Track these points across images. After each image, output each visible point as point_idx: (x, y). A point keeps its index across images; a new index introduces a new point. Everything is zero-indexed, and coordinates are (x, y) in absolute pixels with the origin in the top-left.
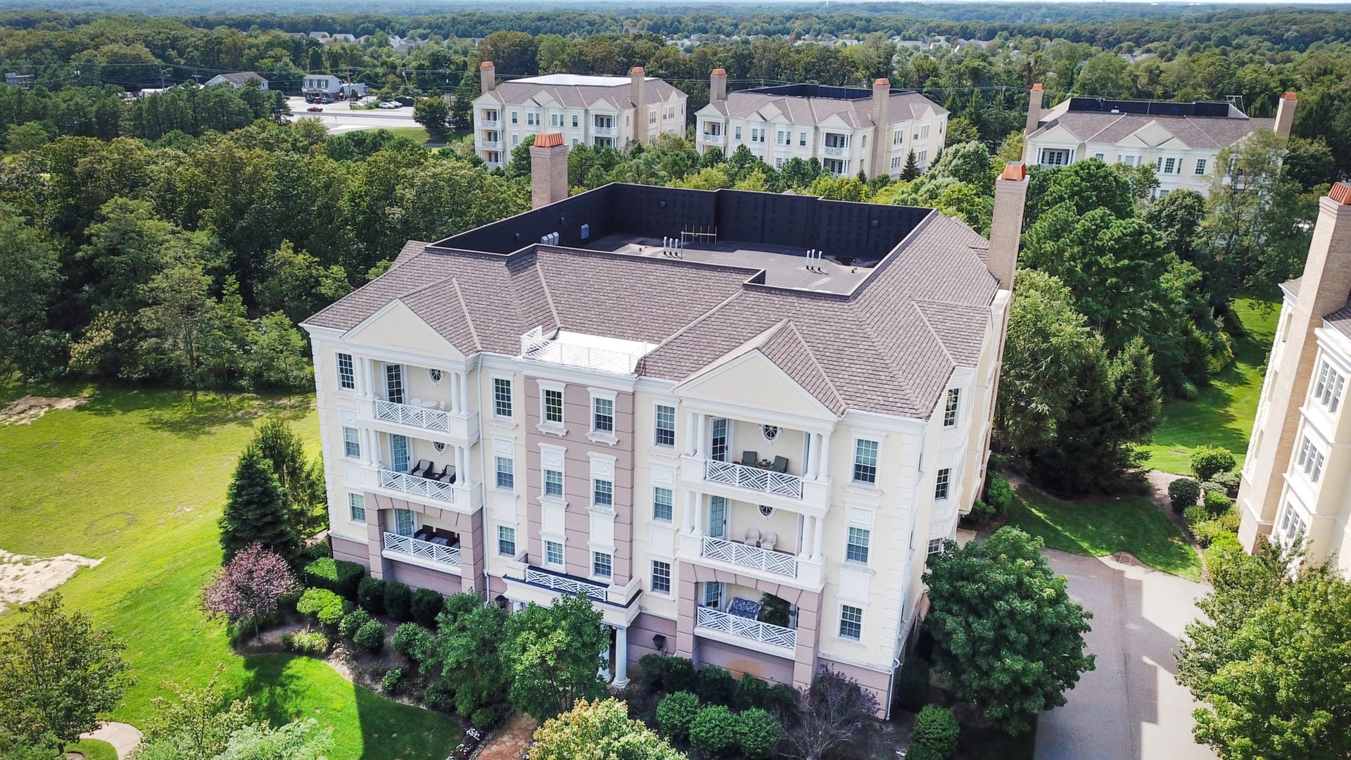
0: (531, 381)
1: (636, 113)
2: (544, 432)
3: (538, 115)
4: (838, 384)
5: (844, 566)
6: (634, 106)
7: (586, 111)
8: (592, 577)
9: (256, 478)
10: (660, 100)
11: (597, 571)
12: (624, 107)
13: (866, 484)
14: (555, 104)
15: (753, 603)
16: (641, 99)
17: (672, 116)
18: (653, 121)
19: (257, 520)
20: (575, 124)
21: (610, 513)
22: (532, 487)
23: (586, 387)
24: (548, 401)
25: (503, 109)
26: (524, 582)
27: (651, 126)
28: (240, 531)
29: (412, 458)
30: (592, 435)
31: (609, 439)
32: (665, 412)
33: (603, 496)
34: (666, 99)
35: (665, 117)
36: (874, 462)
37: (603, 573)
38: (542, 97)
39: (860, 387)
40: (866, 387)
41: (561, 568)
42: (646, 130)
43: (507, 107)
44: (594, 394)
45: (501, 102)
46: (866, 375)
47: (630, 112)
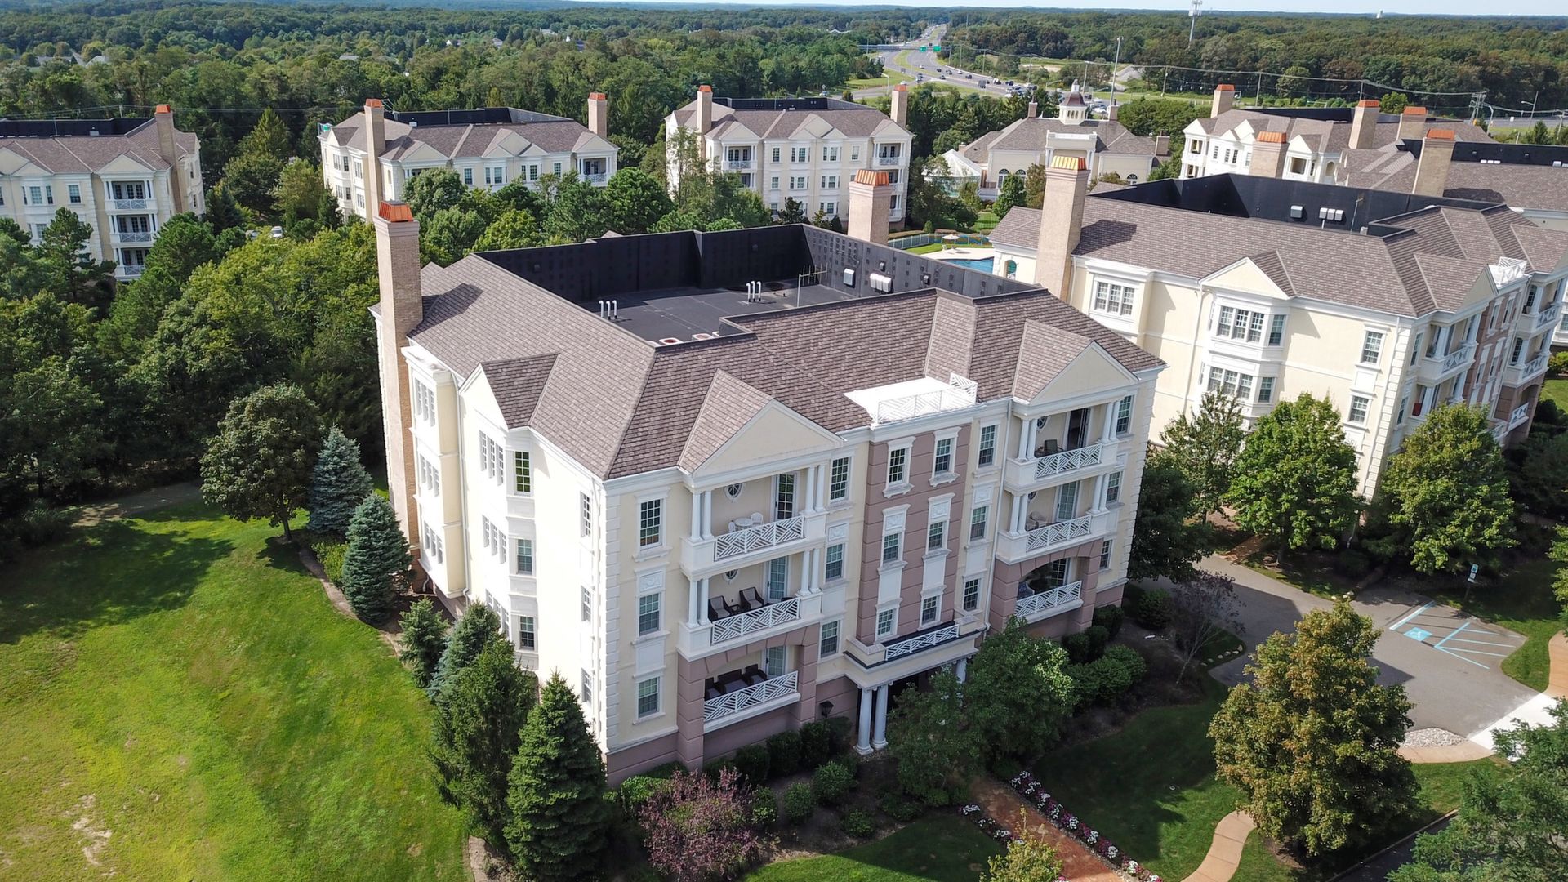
0: (877, 448)
2: (889, 496)
5: (1106, 509)
8: (920, 628)
11: (924, 619)
21: (943, 553)
22: (868, 562)
24: (892, 462)
26: (884, 662)
31: (951, 477)
32: (989, 432)
33: (936, 539)
36: (1129, 413)
37: (929, 617)
44: (938, 438)
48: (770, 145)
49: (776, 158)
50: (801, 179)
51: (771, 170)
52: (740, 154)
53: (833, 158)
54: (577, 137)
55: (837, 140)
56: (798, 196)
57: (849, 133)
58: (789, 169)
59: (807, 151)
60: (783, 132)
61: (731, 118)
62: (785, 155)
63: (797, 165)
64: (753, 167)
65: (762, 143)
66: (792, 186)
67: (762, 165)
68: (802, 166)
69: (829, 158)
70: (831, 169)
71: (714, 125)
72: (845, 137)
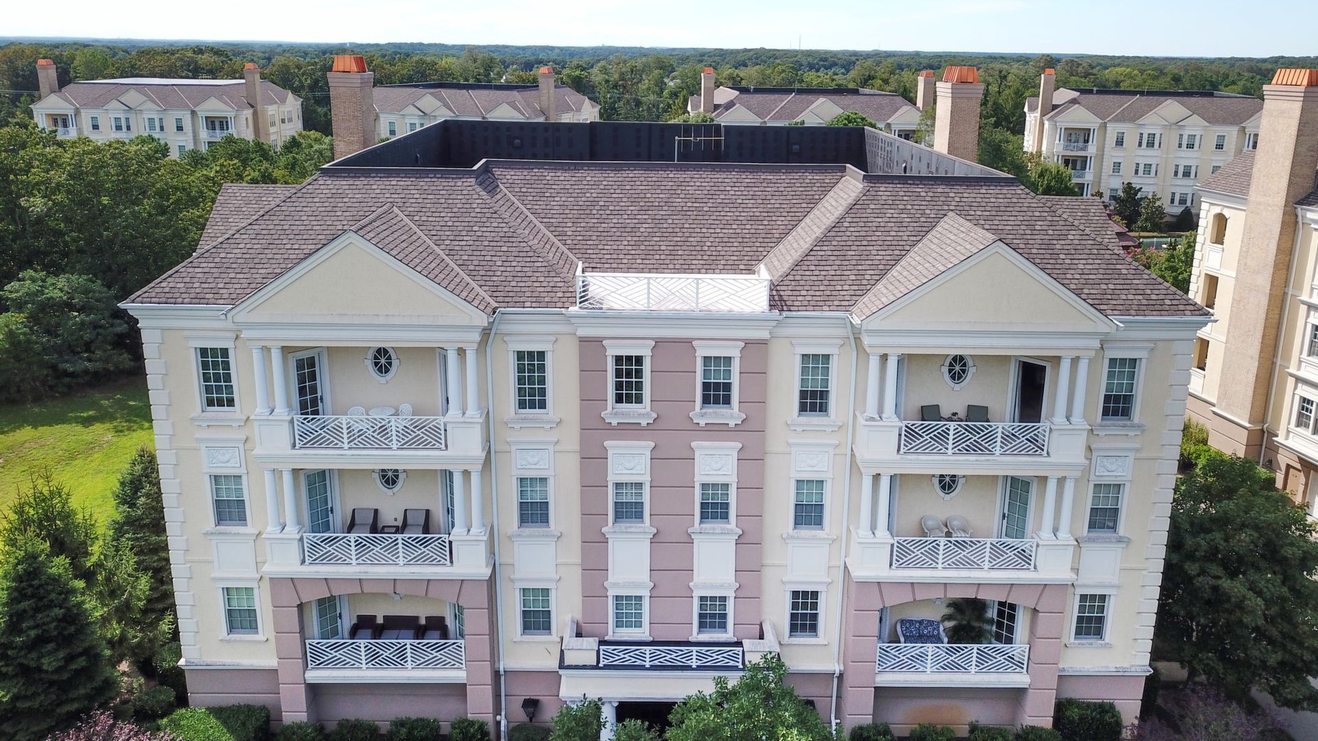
0: (591, 346)
1: (255, 114)
2: (615, 423)
3: (127, 119)
5: (1090, 540)
6: (252, 107)
7: (193, 113)
8: (695, 636)
9: (49, 592)
10: (276, 103)
11: (702, 625)
12: (240, 108)
13: (1119, 421)
14: (150, 105)
15: (931, 621)
16: (258, 98)
17: (290, 120)
18: (273, 124)
19: (58, 670)
20: (180, 128)
21: (730, 533)
22: (590, 515)
23: (688, 342)
24: (618, 373)
25: (77, 113)
26: (596, 667)
27: (272, 130)
28: (26, 698)
29: (337, 510)
30: (703, 415)
31: (732, 417)
32: (816, 363)
33: (714, 510)
34: (283, 101)
35: (283, 121)
36: (1131, 387)
37: (712, 626)
38: (132, 98)
41: (643, 633)
42: (268, 134)
43: (83, 112)
44: (702, 351)
45: (74, 105)
47: (248, 113)
48: (1113, 130)
49: (1120, 142)
50: (1148, 167)
51: (1113, 155)
52: (1080, 136)
53: (1190, 146)
54: (897, 109)
55: (1196, 126)
56: (1136, 182)
57: (1212, 120)
58: (1134, 155)
59: (1157, 137)
60: (1132, 117)
61: (1074, 101)
62: (1131, 140)
63: (1144, 151)
64: (1092, 149)
65: (1104, 126)
66: (1137, 172)
67: (1101, 149)
68: (1150, 152)
69: (1184, 145)
70: (1187, 158)
71: (1055, 107)
72: (1207, 124)
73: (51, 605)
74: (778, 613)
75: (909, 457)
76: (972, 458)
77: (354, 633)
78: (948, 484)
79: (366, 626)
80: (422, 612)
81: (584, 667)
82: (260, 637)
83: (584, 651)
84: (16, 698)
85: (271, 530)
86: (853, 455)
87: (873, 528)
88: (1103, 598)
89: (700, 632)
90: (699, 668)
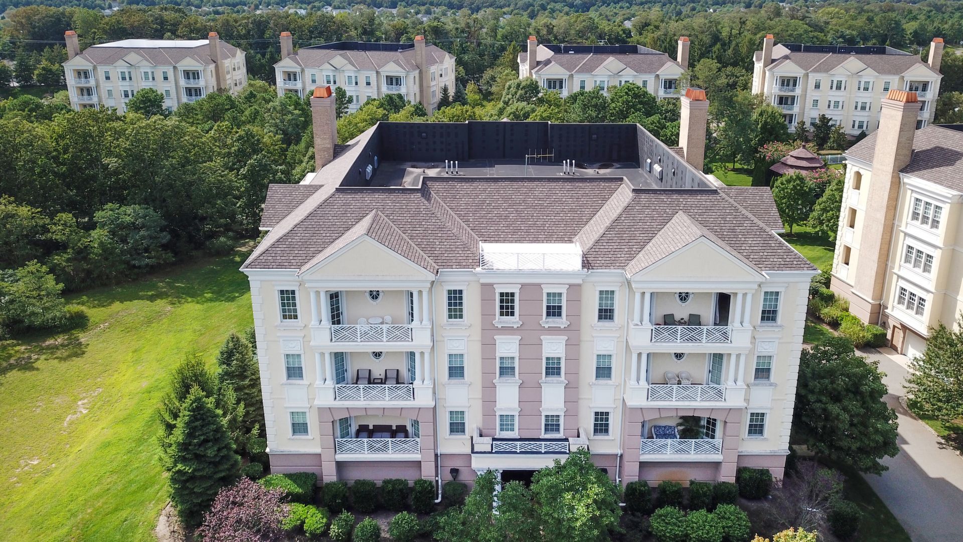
0: (487, 288)
1: (217, 67)
2: (500, 326)
3: (129, 73)
4: (745, 254)
5: (755, 385)
6: (215, 62)
7: (175, 68)
8: (543, 436)
9: (208, 417)
10: (229, 57)
11: (546, 430)
12: (207, 64)
13: (770, 323)
14: (145, 63)
15: (670, 427)
16: (219, 56)
17: (239, 68)
18: (228, 73)
19: (216, 456)
20: (166, 78)
21: (561, 382)
22: (487, 374)
23: (539, 285)
24: (502, 301)
25: (95, 68)
26: (491, 453)
27: (228, 77)
28: (199, 470)
29: (349, 370)
30: (547, 323)
31: (562, 323)
32: (607, 295)
33: (553, 369)
34: (234, 55)
35: (234, 69)
36: (776, 306)
37: (552, 430)
38: (132, 58)
39: (761, 254)
40: (765, 254)
41: (515, 434)
42: (225, 80)
43: (99, 68)
44: (546, 290)
45: (92, 63)
46: (761, 245)
47: (212, 67)
48: (813, 78)
49: (817, 86)
50: (837, 103)
51: (812, 94)
52: (788, 82)
53: (866, 89)
54: (663, 65)
55: (870, 75)
56: (829, 114)
57: (881, 71)
58: (827, 95)
59: (843, 83)
60: (826, 68)
61: (786, 57)
62: (825, 85)
63: (834, 93)
64: (798, 91)
65: (807, 75)
66: (829, 106)
67: (805, 91)
68: (838, 93)
69: (862, 88)
70: (864, 97)
71: (773, 61)
72: (877, 74)
73: (209, 424)
74: (588, 423)
75: (656, 344)
76: (690, 344)
77: (357, 436)
78: (679, 356)
79: (364, 431)
80: (394, 424)
81: (485, 453)
82: (310, 437)
83: (484, 444)
84: (194, 470)
85: (319, 382)
86: (627, 342)
87: (638, 380)
88: (763, 415)
89: (545, 433)
90: (546, 453)
